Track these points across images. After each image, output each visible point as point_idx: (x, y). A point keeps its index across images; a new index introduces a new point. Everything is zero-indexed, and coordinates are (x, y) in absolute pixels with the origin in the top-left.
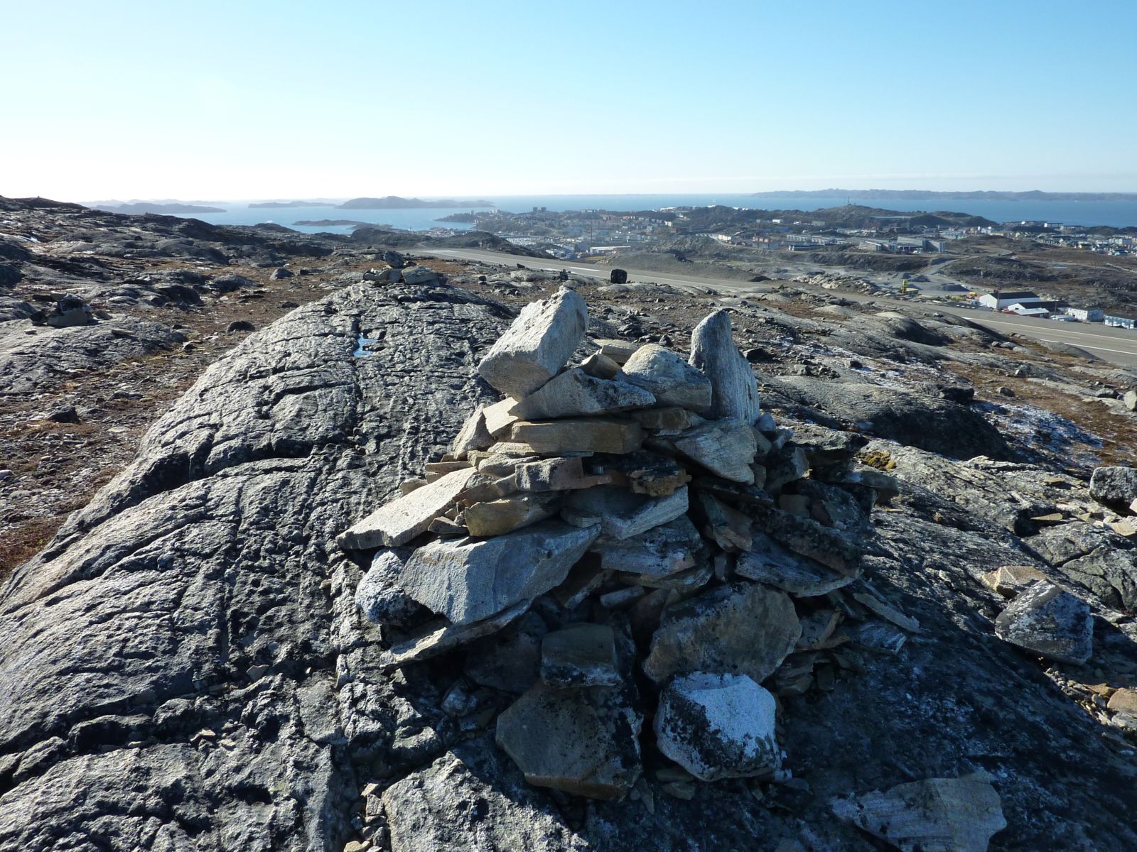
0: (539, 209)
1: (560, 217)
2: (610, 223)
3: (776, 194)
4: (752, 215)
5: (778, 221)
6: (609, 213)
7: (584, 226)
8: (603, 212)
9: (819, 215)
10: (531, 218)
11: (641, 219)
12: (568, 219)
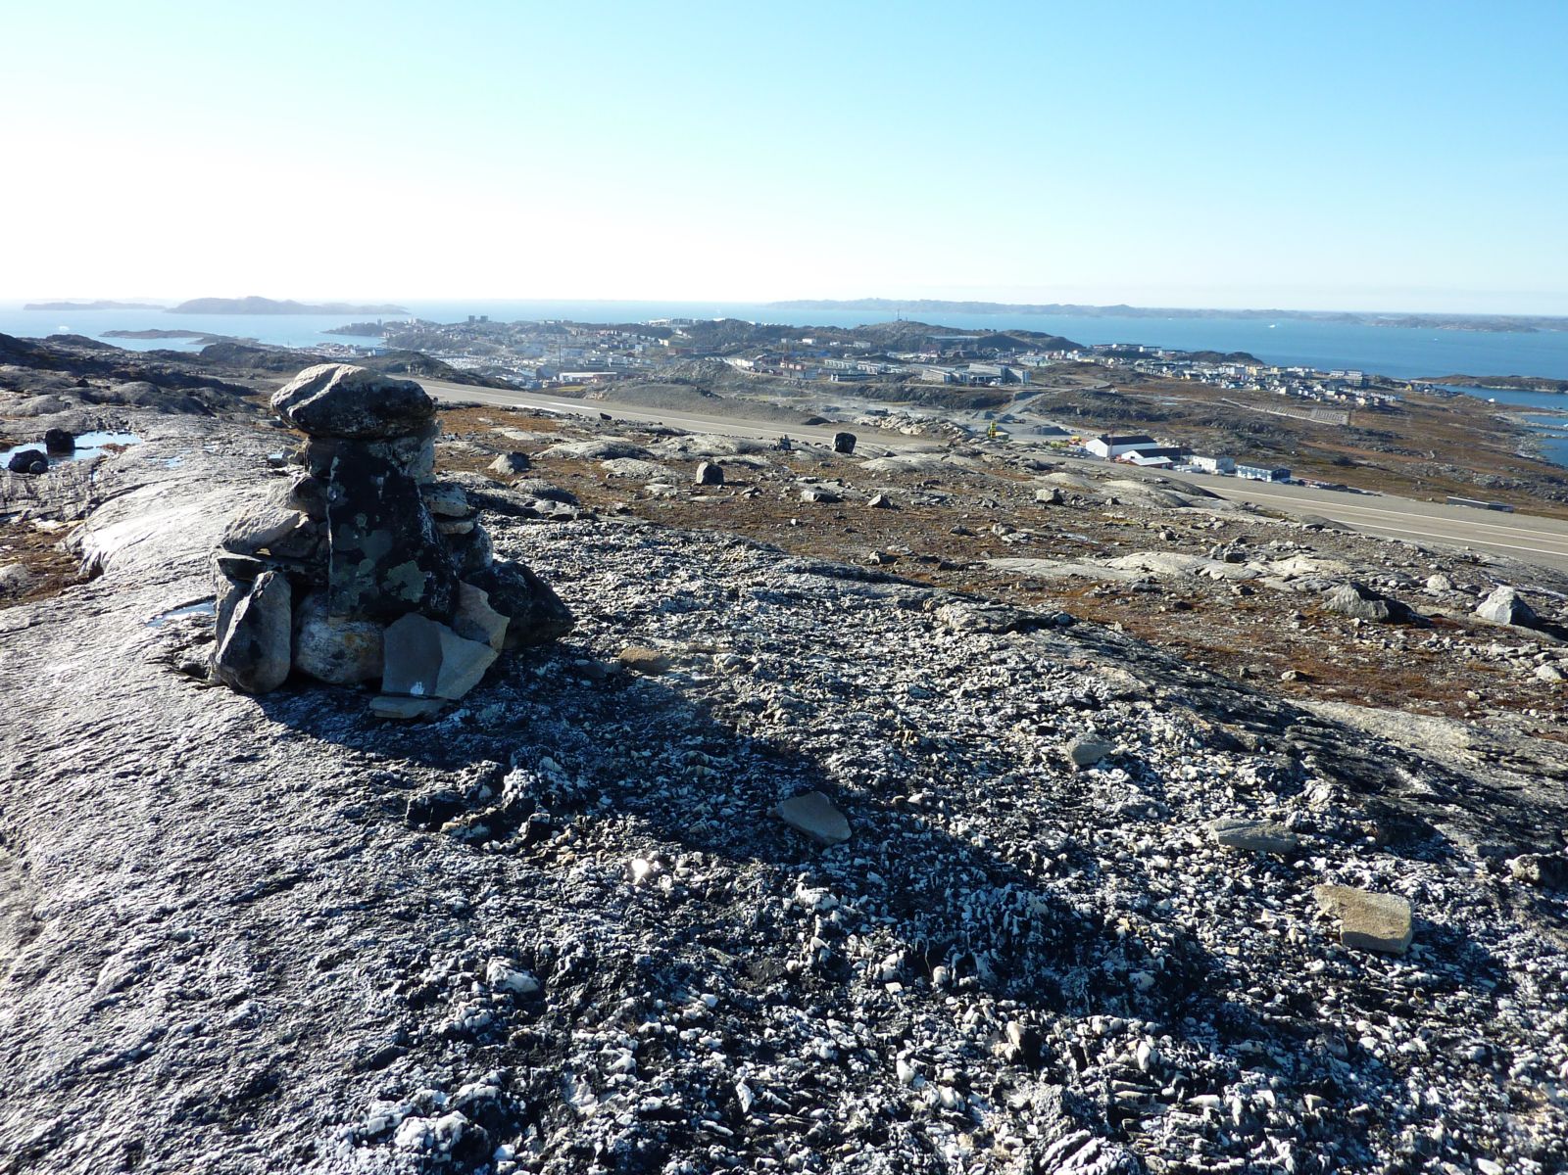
0: (478, 318)
1: (509, 329)
2: (581, 339)
3: (800, 304)
4: (774, 332)
5: (809, 341)
6: (578, 325)
7: (546, 344)
8: (569, 324)
9: (861, 333)
10: (468, 331)
11: (625, 335)
12: (521, 332)
